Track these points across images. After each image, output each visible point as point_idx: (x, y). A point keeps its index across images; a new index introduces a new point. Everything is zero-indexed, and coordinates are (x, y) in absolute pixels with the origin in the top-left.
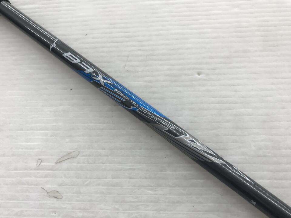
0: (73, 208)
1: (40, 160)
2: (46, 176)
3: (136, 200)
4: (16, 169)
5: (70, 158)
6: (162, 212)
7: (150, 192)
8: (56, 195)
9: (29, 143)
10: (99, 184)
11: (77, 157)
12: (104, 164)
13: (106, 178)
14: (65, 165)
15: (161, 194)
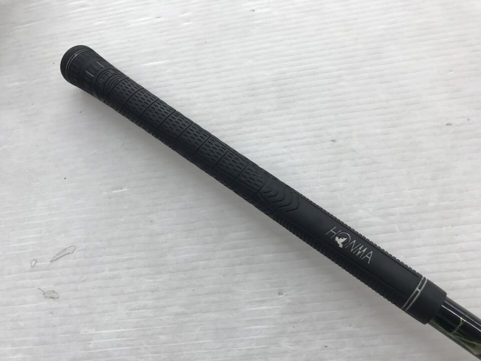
0: (70, 307)
2: (42, 277)
3: (135, 290)
4: (9, 274)
5: (66, 254)
6: (161, 300)
7: (149, 280)
8: (51, 296)
9: (22, 244)
10: (96, 279)
11: (73, 252)
12: (100, 256)
13: (103, 271)
14: (61, 262)
15: (160, 282)
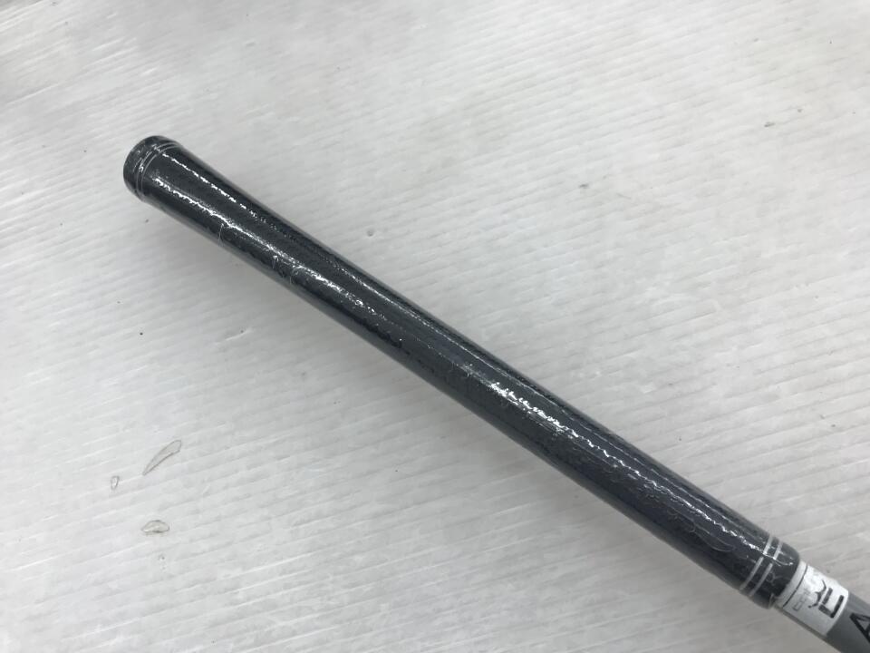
0: (192, 541)
1: (116, 479)
2: (132, 502)
3: (297, 491)
6: (344, 498)
7: (318, 470)
8: (158, 529)
9: (88, 455)
11: (179, 451)
12: (228, 448)
13: (237, 471)
14: (162, 471)
15: (337, 469)
